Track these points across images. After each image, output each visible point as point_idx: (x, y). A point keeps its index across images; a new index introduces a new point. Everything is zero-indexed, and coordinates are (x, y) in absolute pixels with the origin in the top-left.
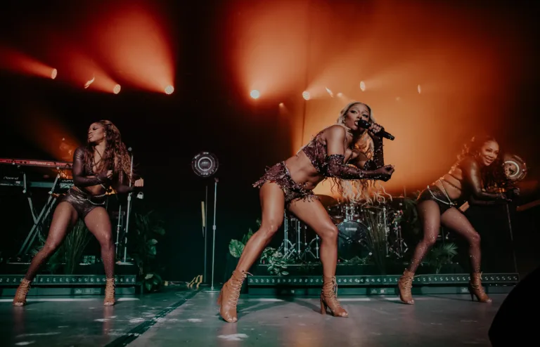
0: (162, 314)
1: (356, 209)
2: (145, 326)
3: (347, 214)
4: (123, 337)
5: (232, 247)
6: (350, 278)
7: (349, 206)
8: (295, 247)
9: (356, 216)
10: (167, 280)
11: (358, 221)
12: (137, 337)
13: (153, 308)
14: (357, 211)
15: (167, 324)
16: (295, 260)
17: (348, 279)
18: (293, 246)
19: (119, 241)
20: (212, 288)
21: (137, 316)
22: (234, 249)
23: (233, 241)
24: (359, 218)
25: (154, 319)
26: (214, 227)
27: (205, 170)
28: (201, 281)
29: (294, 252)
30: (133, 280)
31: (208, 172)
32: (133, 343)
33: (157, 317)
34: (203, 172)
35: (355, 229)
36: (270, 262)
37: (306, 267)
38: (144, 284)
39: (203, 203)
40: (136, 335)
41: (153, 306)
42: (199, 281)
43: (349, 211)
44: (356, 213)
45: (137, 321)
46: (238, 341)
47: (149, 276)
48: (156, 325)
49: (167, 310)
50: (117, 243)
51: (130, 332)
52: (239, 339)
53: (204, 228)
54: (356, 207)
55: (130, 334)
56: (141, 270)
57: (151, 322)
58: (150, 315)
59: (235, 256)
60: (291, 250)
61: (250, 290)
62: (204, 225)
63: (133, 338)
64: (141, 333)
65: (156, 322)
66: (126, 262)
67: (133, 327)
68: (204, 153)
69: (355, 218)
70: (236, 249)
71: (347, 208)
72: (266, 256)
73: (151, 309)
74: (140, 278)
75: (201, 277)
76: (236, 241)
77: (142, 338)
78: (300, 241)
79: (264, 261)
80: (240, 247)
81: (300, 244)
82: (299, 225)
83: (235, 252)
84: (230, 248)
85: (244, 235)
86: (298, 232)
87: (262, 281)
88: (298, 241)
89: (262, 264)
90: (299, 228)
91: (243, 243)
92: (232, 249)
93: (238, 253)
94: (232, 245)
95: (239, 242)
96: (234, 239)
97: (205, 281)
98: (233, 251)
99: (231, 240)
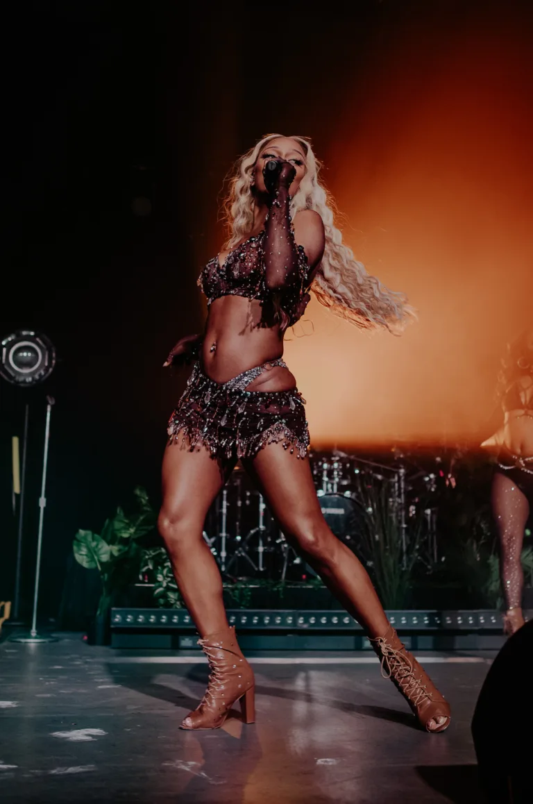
1: (344, 469)
3: (325, 479)
5: (79, 546)
6: (322, 615)
7: (331, 463)
8: (214, 545)
9: (345, 483)
11: (347, 494)
14: (346, 473)
17: (318, 617)
18: (210, 541)
20: (34, 632)
22: (84, 551)
23: (82, 532)
24: (350, 487)
26: (42, 502)
27: (26, 371)
28: (7, 615)
31: (32, 374)
34: (20, 374)
35: (341, 511)
36: (160, 578)
37: (233, 590)
39: (15, 441)
43: (330, 474)
44: (344, 477)
46: (89, 742)
52: (89, 738)
53: (18, 496)
54: (344, 465)
59: (85, 565)
61: (114, 636)
62: (17, 489)
68: (24, 333)
69: (342, 489)
70: (89, 549)
71: (325, 466)
72: (151, 567)
75: (7, 605)
76: (89, 533)
78: (227, 532)
79: (146, 577)
80: (97, 546)
81: (226, 537)
82: (225, 497)
83: (85, 557)
84: (75, 548)
85: (107, 521)
86: (221, 514)
87: (141, 619)
88: (221, 531)
89: (143, 582)
90: (225, 503)
91: (104, 538)
92: (80, 550)
93: (92, 560)
94: (79, 541)
95: (96, 535)
96: (84, 529)
97: (16, 614)
98: (81, 555)
99: (77, 531)
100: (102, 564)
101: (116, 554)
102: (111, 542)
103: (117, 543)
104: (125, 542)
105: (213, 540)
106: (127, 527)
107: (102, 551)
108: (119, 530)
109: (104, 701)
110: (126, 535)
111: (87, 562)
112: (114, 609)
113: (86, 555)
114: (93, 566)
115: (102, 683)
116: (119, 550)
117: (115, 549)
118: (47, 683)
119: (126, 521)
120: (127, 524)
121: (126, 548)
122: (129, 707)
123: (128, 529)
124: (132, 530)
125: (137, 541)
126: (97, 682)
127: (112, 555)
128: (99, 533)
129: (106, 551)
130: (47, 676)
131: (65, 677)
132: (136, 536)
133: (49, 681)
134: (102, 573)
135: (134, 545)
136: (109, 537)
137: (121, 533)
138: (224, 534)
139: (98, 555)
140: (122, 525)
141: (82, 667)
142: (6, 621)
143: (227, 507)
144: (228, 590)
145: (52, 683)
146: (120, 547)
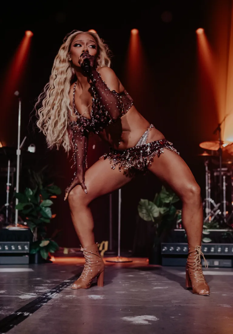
0: (58, 289)
2: (37, 303)
4: (11, 316)
5: (141, 209)
8: (219, 208)
10: (67, 247)
12: (28, 316)
13: (48, 281)
15: (62, 300)
16: (219, 224)
18: (216, 206)
19: (9, 202)
21: (29, 291)
22: (144, 211)
23: (142, 200)
25: (49, 294)
28: (106, 248)
29: (218, 214)
30: (26, 248)
32: (22, 324)
33: (52, 292)
38: (39, 252)
40: (26, 314)
41: (48, 279)
42: (103, 248)
45: (28, 296)
46: (146, 325)
47: (45, 243)
48: (49, 303)
49: (64, 284)
50: (7, 204)
51: (18, 311)
52: (146, 323)
55: (19, 313)
56: (35, 235)
57: (44, 299)
58: (43, 289)
59: (145, 219)
60: (215, 212)
63: (23, 318)
64: (32, 312)
65: (50, 299)
66: (18, 226)
67: (23, 304)
70: (147, 210)
73: (47, 283)
74: (34, 245)
75: (106, 243)
76: (147, 201)
77: (33, 318)
78: (226, 200)
79: (181, 225)
80: (151, 208)
81: (226, 203)
82: (224, 180)
83: (145, 215)
84: (139, 210)
85: (157, 195)
86: (223, 190)
87: (178, 249)
88: (223, 200)
89: (179, 229)
90: (224, 184)
91: (156, 204)
92: (142, 211)
93: (149, 216)
94: (141, 206)
95: (151, 202)
96: (144, 198)
97: (111, 249)
98: (143, 213)
99: (140, 200)
100: (154, 218)
101: (162, 212)
102: (159, 206)
103: (163, 206)
104: (167, 205)
105: (219, 205)
106: (168, 196)
107: (155, 211)
108: (163, 199)
109: (157, 297)
110: (167, 202)
111: (146, 217)
112: (162, 243)
113: (145, 213)
114: (150, 219)
115: (156, 286)
116: (164, 210)
117: (162, 210)
118: (123, 285)
119: (167, 193)
120: (168, 195)
121: (168, 209)
122: (173, 301)
123: (169, 198)
124: (171, 198)
125: (174, 204)
126: (153, 285)
127: (160, 213)
128: (152, 201)
129: (157, 211)
130: (124, 281)
131: (134, 282)
132: (174, 202)
133: (124, 284)
134: (155, 223)
135: (173, 207)
136: (158, 203)
137: (164, 200)
138: (225, 202)
139: (152, 214)
140: (165, 196)
141: (145, 276)
142: (106, 252)
143: (226, 186)
144: (230, 233)
145: (126, 285)
146: (165, 208)
